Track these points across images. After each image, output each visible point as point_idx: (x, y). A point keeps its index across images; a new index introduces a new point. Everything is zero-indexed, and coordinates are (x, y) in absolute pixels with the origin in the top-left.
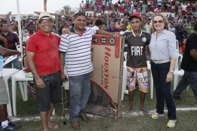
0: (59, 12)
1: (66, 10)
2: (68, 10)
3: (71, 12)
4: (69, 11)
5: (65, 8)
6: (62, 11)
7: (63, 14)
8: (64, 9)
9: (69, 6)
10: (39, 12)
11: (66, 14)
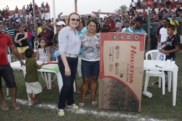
0: (116, 11)
1: (122, 9)
2: (124, 10)
3: (127, 11)
4: (126, 11)
5: (122, 7)
6: (119, 10)
7: (120, 13)
8: (120, 9)
9: (126, 6)
10: (95, 12)
11: (122, 13)
